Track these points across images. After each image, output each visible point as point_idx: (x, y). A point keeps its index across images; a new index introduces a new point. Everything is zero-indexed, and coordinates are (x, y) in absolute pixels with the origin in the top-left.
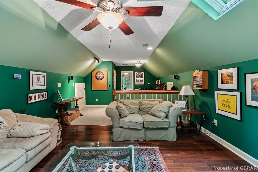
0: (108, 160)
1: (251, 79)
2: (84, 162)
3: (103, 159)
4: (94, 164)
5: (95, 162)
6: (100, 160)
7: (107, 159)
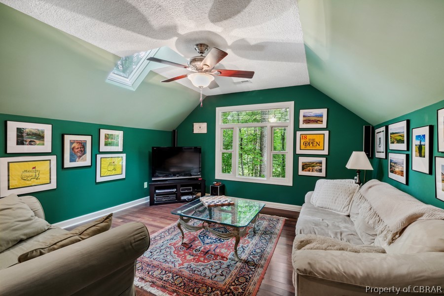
0: (189, 267)
1: (70, 141)
2: (223, 275)
3: (194, 271)
4: (210, 268)
5: (207, 271)
6: (199, 270)
7: (189, 269)
